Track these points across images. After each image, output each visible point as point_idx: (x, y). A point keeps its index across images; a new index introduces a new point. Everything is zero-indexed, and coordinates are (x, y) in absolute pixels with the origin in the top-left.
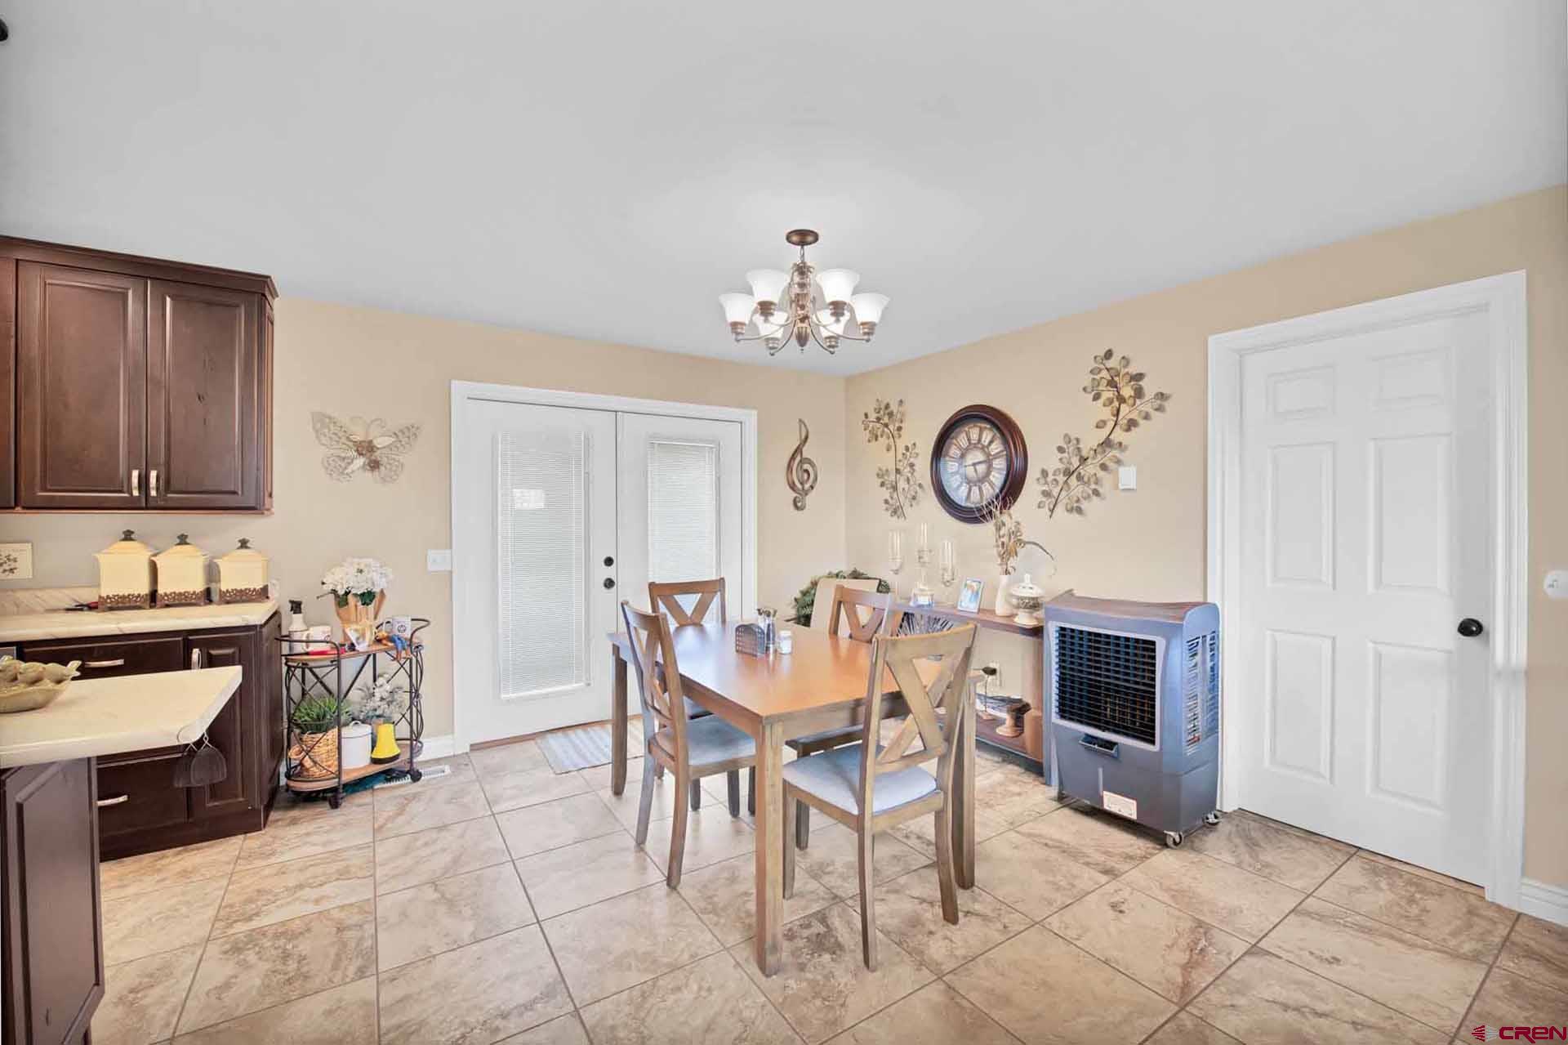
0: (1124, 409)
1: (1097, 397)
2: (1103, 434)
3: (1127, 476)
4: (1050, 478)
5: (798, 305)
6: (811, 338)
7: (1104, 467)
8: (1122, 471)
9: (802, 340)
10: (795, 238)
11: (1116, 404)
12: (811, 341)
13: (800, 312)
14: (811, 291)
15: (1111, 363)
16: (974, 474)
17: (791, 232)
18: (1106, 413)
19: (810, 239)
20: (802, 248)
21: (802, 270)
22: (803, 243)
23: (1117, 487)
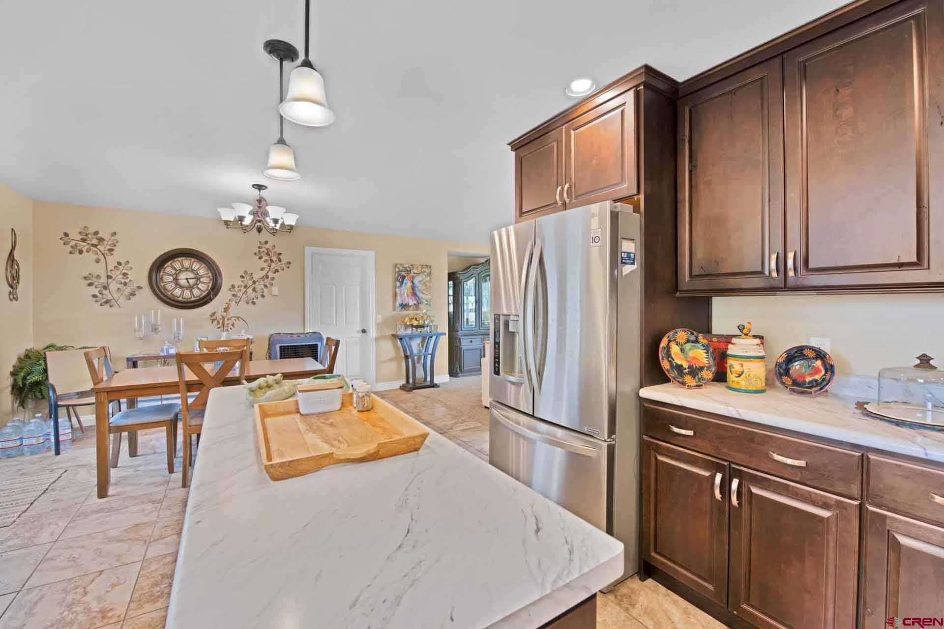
0: (273, 265)
1: (260, 258)
2: (264, 273)
3: (275, 290)
4: (236, 289)
6: (264, 229)
7: (266, 286)
8: (273, 288)
11: (270, 262)
12: (264, 231)
13: (258, 218)
15: (267, 246)
16: (187, 284)
18: (265, 265)
23: (271, 294)
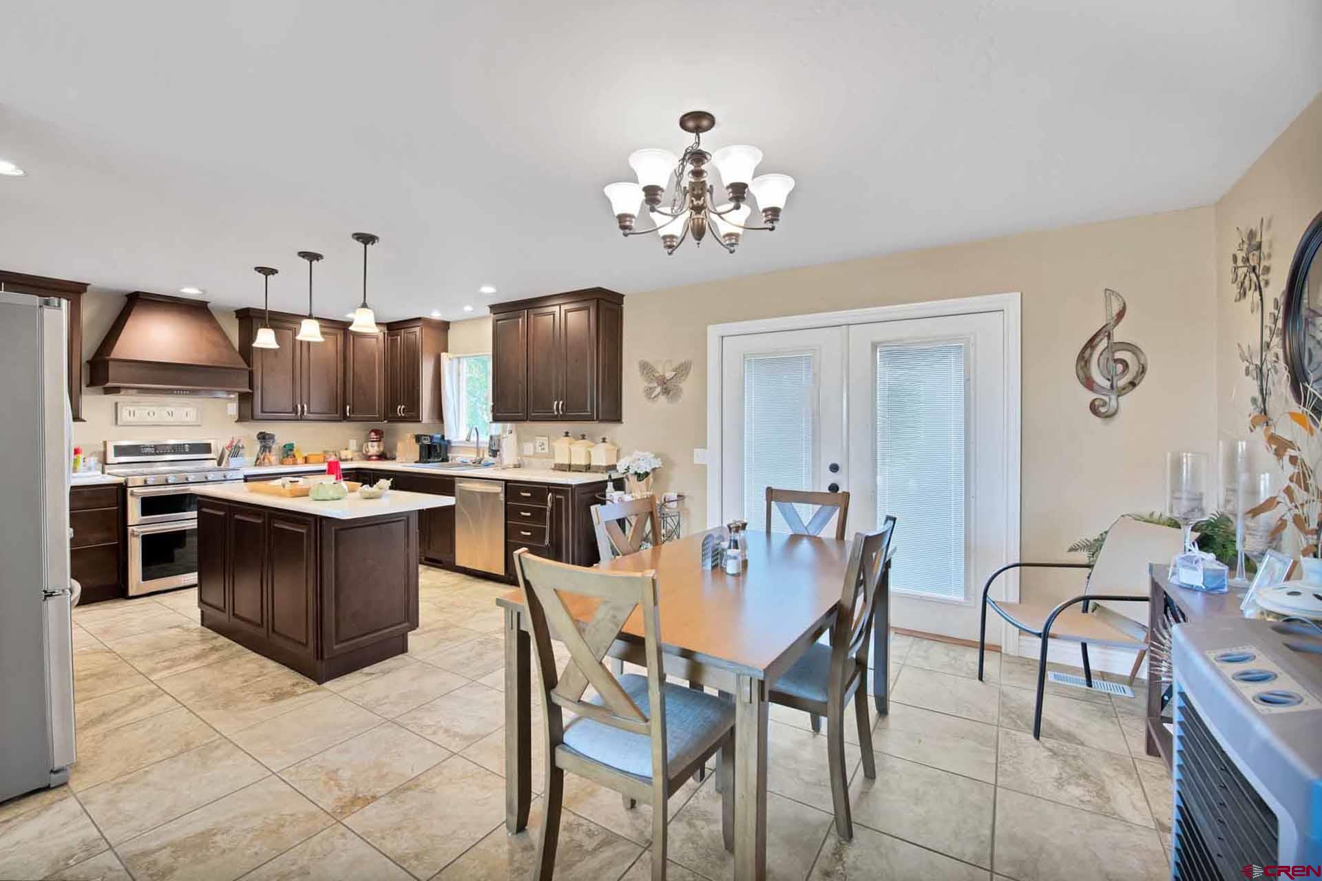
5: (693, 196)
9: (699, 233)
10: (691, 124)
13: (695, 203)
14: (708, 179)
17: (686, 115)
19: (705, 123)
20: (698, 134)
21: (697, 157)
22: (698, 130)
